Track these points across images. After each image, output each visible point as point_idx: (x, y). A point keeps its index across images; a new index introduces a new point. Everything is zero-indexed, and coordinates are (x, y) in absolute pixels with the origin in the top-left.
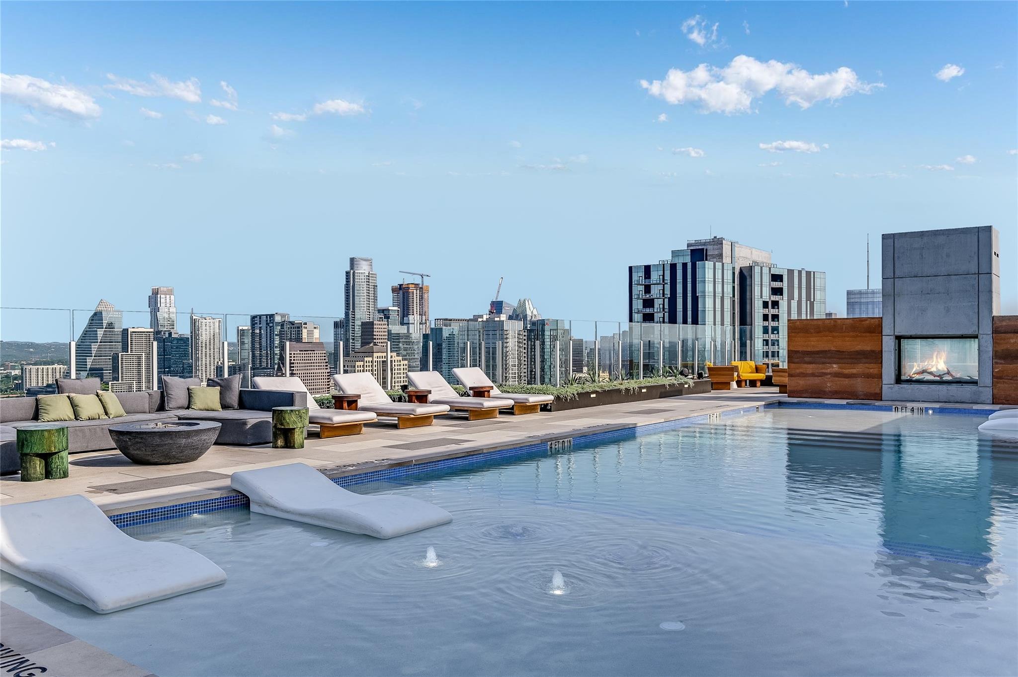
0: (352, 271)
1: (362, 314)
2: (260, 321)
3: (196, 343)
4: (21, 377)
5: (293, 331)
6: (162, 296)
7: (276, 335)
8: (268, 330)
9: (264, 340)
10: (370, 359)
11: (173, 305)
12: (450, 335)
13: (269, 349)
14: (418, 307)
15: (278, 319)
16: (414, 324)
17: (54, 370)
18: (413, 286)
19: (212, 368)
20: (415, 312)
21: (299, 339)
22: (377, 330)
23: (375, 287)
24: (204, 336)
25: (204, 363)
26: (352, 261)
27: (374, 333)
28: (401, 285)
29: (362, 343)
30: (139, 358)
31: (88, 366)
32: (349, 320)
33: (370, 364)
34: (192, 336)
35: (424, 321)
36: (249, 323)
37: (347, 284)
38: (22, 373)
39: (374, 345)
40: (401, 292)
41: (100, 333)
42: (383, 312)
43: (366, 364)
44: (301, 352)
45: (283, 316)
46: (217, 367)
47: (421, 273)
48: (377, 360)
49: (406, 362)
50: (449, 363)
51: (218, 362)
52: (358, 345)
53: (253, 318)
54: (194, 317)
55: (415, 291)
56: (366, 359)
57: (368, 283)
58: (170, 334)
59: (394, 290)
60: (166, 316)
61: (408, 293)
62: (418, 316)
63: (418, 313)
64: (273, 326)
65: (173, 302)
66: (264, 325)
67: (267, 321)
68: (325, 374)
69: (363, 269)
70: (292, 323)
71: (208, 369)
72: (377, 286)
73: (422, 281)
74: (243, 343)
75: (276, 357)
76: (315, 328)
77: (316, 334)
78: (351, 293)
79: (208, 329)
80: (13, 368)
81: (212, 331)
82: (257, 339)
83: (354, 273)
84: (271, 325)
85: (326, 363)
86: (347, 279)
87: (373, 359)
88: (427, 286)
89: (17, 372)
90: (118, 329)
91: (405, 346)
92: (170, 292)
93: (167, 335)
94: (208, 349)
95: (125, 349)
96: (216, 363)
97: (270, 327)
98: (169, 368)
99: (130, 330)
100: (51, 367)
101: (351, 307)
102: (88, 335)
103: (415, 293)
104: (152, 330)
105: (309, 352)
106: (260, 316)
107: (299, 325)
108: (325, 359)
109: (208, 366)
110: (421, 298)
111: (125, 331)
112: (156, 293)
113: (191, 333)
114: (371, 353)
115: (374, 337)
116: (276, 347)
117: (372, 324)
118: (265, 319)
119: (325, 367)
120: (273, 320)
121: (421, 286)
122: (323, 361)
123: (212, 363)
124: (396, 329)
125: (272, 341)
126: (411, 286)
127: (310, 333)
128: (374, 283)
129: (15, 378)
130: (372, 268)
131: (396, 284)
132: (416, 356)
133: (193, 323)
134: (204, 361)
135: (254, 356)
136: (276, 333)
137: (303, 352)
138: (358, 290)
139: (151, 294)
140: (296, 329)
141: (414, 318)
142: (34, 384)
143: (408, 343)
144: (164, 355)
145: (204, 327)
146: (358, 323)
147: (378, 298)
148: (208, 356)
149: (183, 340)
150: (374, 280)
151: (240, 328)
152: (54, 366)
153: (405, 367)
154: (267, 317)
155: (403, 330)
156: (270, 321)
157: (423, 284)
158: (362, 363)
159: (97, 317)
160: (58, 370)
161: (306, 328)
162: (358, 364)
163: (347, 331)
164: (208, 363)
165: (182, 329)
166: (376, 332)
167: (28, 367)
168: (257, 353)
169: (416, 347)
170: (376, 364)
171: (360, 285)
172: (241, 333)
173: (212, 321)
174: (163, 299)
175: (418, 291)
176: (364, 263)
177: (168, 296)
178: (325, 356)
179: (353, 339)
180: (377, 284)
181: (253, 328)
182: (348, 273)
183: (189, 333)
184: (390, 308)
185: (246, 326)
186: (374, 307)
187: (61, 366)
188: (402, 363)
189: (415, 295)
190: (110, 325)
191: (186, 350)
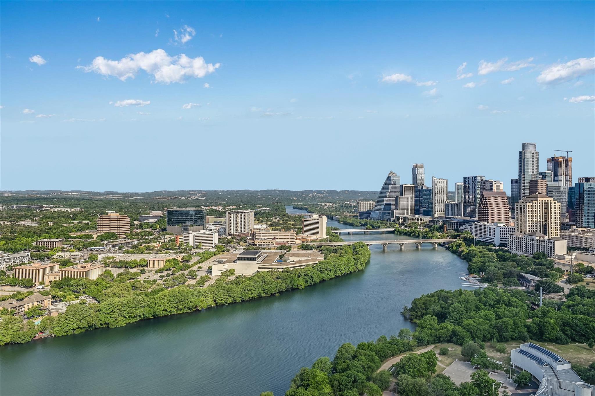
0: (523, 151)
1: (529, 176)
2: (469, 180)
3: (435, 192)
4: (356, 207)
5: (488, 186)
6: (418, 168)
7: (478, 188)
8: (473, 185)
9: (471, 190)
10: (536, 202)
11: (423, 173)
12: (589, 187)
13: (473, 195)
14: (565, 171)
15: (478, 179)
16: (561, 181)
17: (370, 204)
18: (561, 158)
19: (443, 204)
20: (562, 174)
21: (491, 190)
22: (539, 185)
23: (538, 159)
24: (438, 188)
25: (438, 202)
26: (524, 145)
27: (538, 187)
28: (553, 158)
29: (530, 192)
30: (408, 199)
31: (385, 202)
32: (521, 179)
33: (536, 205)
34: (432, 189)
35: (569, 179)
36: (463, 181)
37: (520, 159)
38: (357, 205)
39: (539, 193)
40: (553, 162)
41: (390, 187)
42: (542, 174)
43: (533, 205)
44: (493, 197)
45: (481, 177)
46: (445, 204)
47: (567, 151)
48: (540, 202)
49: (560, 204)
50: (588, 205)
51: (446, 202)
52: (527, 193)
53: (465, 178)
54: (434, 178)
55: (563, 161)
56: (534, 202)
57: (533, 158)
58: (422, 187)
59: (548, 161)
60: (420, 178)
61: (558, 162)
62: (565, 176)
63: (565, 174)
64: (476, 183)
65: (423, 171)
66: (471, 182)
67: (472, 180)
68: (506, 210)
69: (530, 150)
70: (487, 181)
71: (440, 205)
72: (539, 159)
73: (568, 155)
74: (458, 192)
75: (477, 199)
76: (501, 184)
77: (501, 187)
78: (523, 164)
79: (441, 185)
80: (353, 202)
81: (443, 186)
82: (467, 190)
83: (524, 152)
84: (475, 182)
85: (507, 203)
86: (520, 156)
87: (538, 201)
88: (571, 158)
89: (354, 204)
90: (398, 185)
91: (557, 194)
92: (422, 166)
93: (421, 188)
94: (441, 194)
95: (401, 194)
96: (445, 202)
97: (474, 183)
98: (422, 204)
99: (404, 185)
100: (369, 202)
101: (523, 171)
102: (385, 187)
103: (562, 162)
104: (414, 185)
105: (497, 197)
106: (469, 178)
107: (492, 182)
108: (506, 201)
109: (440, 203)
110: (567, 165)
111: (401, 186)
112: (415, 167)
113: (432, 186)
114: (537, 198)
115: (538, 189)
116: (477, 194)
117: (537, 181)
118: (471, 179)
119: (506, 206)
120: (476, 179)
121: (566, 158)
122: (505, 202)
123: (442, 202)
124: (551, 184)
125: (475, 191)
126: (560, 158)
127: (498, 187)
128: (537, 157)
129: (354, 207)
130: (536, 149)
131: (550, 157)
132: (564, 200)
133: (434, 182)
134: (438, 201)
135: (465, 199)
136: (477, 186)
137: (494, 197)
138: (527, 162)
139: (413, 168)
140: (490, 185)
141: (562, 177)
142: (362, 210)
143: (559, 192)
144: (419, 198)
145: (439, 184)
146: (527, 181)
147: (539, 166)
148: (440, 198)
149: (429, 191)
150: (537, 156)
151: (457, 184)
152: (370, 202)
153: (559, 207)
154: (472, 178)
155: (555, 184)
156: (474, 180)
157: (568, 157)
158: (531, 204)
159: (389, 178)
160: (371, 204)
161: (495, 183)
162: (528, 204)
163: (520, 185)
164: (440, 202)
165: (428, 185)
166: (539, 186)
167: (360, 202)
168: (467, 197)
169: (564, 195)
170: (540, 205)
171: (528, 159)
172: (458, 187)
173: (443, 181)
174: (419, 170)
175: (565, 161)
176: (531, 146)
177: (421, 169)
178: (506, 200)
179: (524, 190)
180: (539, 158)
181: (465, 184)
182: (520, 152)
183: (431, 187)
184: (546, 172)
185: (461, 182)
186: (537, 171)
187: (373, 202)
188: (557, 204)
189: (563, 163)
190: (395, 183)
191: (430, 195)
